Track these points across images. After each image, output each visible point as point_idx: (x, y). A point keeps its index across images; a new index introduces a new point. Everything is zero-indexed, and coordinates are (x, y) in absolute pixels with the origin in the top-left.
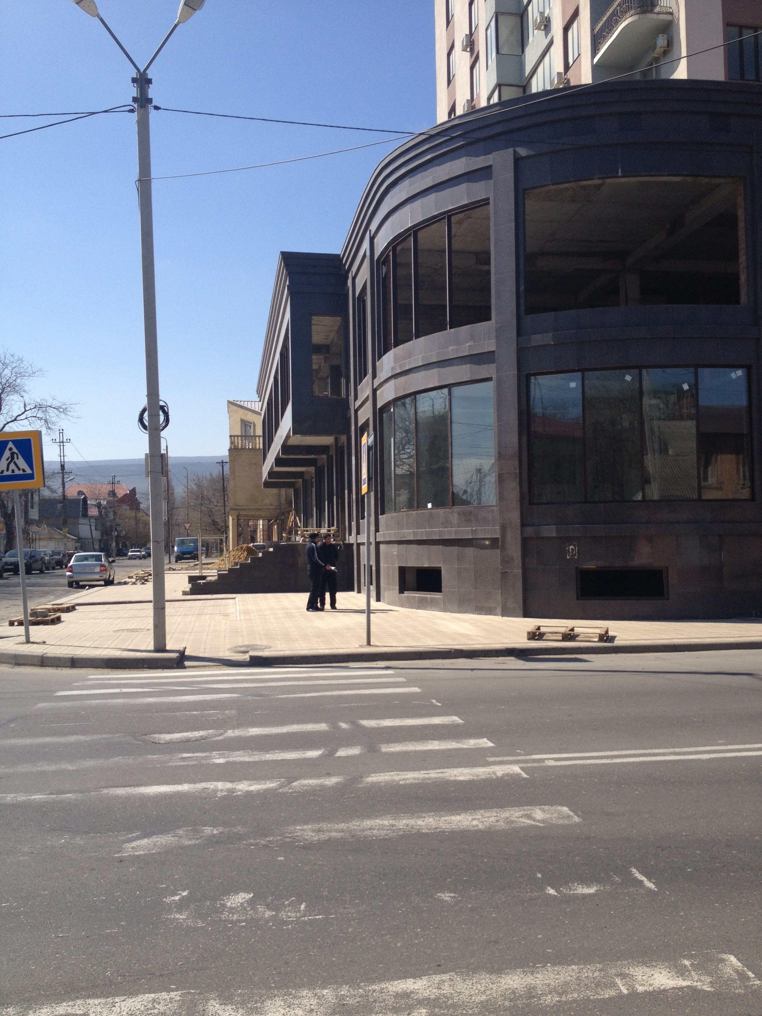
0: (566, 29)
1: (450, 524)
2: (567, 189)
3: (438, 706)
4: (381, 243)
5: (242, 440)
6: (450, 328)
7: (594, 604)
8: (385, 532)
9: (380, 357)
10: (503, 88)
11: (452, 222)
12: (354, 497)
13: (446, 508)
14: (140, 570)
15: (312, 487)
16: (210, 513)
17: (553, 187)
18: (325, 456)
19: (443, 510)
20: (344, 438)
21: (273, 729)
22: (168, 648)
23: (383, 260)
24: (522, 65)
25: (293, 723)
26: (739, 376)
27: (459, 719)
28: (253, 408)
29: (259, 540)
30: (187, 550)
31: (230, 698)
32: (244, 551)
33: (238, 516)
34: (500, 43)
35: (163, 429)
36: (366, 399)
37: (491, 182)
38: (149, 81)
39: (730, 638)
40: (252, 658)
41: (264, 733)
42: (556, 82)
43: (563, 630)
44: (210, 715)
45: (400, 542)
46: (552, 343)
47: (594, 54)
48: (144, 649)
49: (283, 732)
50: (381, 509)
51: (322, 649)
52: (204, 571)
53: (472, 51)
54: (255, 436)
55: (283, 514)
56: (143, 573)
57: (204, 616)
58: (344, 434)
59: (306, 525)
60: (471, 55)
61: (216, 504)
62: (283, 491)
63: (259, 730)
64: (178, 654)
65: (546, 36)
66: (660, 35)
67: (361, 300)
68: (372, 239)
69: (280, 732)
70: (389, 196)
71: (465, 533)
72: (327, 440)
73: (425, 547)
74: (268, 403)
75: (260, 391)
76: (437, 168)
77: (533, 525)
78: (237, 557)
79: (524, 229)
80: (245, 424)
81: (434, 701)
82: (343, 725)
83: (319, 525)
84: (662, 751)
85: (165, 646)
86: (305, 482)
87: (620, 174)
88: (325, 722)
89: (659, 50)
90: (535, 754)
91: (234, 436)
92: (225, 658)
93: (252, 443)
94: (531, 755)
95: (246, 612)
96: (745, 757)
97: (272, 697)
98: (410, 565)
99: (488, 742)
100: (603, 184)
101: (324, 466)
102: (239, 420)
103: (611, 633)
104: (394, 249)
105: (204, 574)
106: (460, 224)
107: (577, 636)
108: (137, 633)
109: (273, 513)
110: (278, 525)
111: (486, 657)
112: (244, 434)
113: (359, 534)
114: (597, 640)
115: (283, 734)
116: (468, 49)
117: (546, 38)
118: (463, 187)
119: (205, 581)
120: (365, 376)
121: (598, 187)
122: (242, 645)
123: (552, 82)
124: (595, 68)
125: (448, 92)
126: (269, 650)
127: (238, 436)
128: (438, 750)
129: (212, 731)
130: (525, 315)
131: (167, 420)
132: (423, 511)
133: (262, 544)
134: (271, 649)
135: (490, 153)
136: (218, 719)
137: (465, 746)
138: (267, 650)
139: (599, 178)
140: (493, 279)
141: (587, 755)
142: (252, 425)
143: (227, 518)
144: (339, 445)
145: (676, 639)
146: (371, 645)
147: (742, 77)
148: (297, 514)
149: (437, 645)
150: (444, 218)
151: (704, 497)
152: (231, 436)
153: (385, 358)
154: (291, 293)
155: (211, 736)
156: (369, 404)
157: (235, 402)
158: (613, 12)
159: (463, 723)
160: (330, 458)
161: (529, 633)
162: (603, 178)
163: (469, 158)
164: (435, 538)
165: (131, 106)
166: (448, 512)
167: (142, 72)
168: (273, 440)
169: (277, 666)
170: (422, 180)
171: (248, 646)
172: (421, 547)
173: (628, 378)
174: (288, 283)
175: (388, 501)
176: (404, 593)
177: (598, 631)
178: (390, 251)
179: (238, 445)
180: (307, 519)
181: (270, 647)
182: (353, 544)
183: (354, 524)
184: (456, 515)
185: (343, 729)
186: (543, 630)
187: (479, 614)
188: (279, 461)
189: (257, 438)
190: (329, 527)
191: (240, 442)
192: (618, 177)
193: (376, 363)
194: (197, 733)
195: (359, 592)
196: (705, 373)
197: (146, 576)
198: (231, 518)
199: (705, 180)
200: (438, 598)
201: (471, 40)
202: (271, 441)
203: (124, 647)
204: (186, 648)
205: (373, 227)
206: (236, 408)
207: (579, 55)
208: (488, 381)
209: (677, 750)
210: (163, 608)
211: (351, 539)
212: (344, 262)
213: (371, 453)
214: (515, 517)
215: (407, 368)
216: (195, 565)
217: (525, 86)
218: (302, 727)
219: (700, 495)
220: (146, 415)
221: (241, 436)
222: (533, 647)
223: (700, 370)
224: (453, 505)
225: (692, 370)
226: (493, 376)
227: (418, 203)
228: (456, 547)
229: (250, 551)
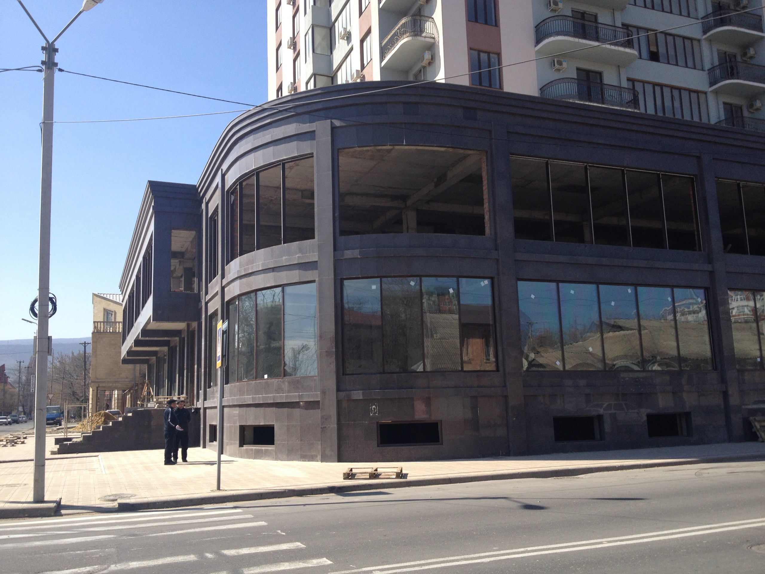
0: (362, 41)
1: (282, 391)
2: (368, 151)
3: (283, 535)
4: (230, 180)
5: (104, 325)
6: (283, 244)
7: (390, 449)
8: (229, 398)
9: (228, 263)
10: (317, 76)
11: (286, 167)
12: (203, 370)
13: (279, 378)
14: (9, 435)
15: (165, 362)
16: (71, 385)
17: (358, 149)
18: (177, 339)
19: (277, 380)
20: (195, 324)
21: (150, 562)
22: (46, 499)
23: (232, 191)
24: (330, 62)
25: (166, 556)
26: (486, 285)
27: (301, 544)
28: (115, 300)
29: (113, 407)
30: (51, 417)
31: (108, 538)
32: (102, 417)
33: (97, 388)
34: (315, 46)
35: (50, 317)
36: (216, 294)
37: (314, 142)
38: (56, 50)
39: (487, 471)
40: (120, 504)
41: (143, 565)
42: (355, 76)
43: (369, 471)
44: (93, 554)
45: (240, 406)
46: (359, 257)
47: (382, 59)
48: (24, 501)
49: (159, 564)
50: (227, 380)
51: (179, 495)
52: (69, 434)
53: (295, 49)
54: (115, 322)
55: (137, 385)
56: (12, 436)
57: (72, 471)
58: (195, 321)
59: (157, 394)
60: (294, 52)
61: (75, 377)
62: (138, 366)
63: (138, 564)
64: (55, 504)
65: (348, 44)
66: (427, 52)
67: (213, 220)
68: (223, 176)
69: (156, 564)
70: (237, 146)
71: (294, 397)
72: (180, 326)
73: (262, 409)
74: (129, 296)
75: (122, 286)
76: (275, 129)
77: (346, 390)
78: (95, 421)
79: (339, 176)
80: (107, 313)
81: (279, 531)
82: (209, 555)
83: (170, 393)
84: (456, 558)
85: (43, 497)
86: (158, 360)
87: (404, 144)
88: (194, 554)
89: (425, 62)
90: (365, 567)
91: (98, 322)
92: (97, 506)
93: (113, 328)
94: (361, 568)
95: (110, 467)
96: (514, 558)
97: (144, 536)
98: (249, 423)
99: (327, 560)
100: (392, 149)
101: (176, 347)
102: (102, 309)
103: (404, 472)
104: (241, 184)
105: (69, 437)
106: (291, 169)
107: (380, 474)
108: (15, 487)
109: (128, 385)
110: (131, 394)
111: (312, 494)
112: (105, 321)
113: (206, 400)
114: (394, 477)
115: (159, 566)
116: (292, 48)
117: (348, 46)
118: (294, 144)
119: (71, 442)
120: (215, 276)
121: (389, 151)
122: (111, 494)
123: (352, 76)
124: (382, 69)
125: (277, 76)
126: (134, 497)
127: (100, 322)
128: (289, 569)
129: (97, 566)
130: (340, 236)
131: (55, 309)
132: (261, 381)
133: (116, 410)
134: (136, 497)
135: (314, 122)
136: (100, 556)
137: (310, 565)
138: (132, 498)
139: (390, 145)
140: (316, 210)
141: (402, 565)
142: (113, 313)
143: (86, 390)
144: (190, 330)
145: (450, 474)
146: (220, 490)
147: (480, 84)
148: (150, 384)
149: (274, 487)
150: (280, 164)
151: (465, 369)
152: (94, 322)
153: (232, 263)
154: (157, 213)
155: (97, 571)
156: (218, 298)
157: (100, 295)
158: (395, 33)
159: (306, 548)
160: (182, 341)
161: (344, 474)
162: (393, 145)
163: (298, 124)
164: (269, 402)
165: (38, 66)
166: (280, 381)
167: (50, 43)
168: (133, 325)
169: (141, 510)
170: (263, 136)
171: (116, 495)
172: (258, 409)
173: (412, 283)
174: (153, 204)
175: (232, 373)
176: (243, 447)
177: (396, 470)
178: (238, 185)
179: (100, 330)
180: (158, 390)
181: (136, 495)
182: (200, 409)
183: (201, 392)
184: (287, 384)
185: (209, 558)
186: (354, 471)
187: (304, 461)
188: (137, 342)
189: (117, 323)
190: (179, 395)
191: (102, 327)
192: (403, 145)
193: (224, 267)
194: (84, 568)
195: (204, 447)
196: (463, 281)
197: (15, 440)
198: (91, 389)
199: (461, 151)
200: (271, 450)
201: (294, 41)
202: (131, 325)
203: (6, 500)
204: (61, 499)
205: (224, 167)
206: (100, 299)
207: (371, 59)
208: (312, 283)
209: (466, 556)
210: (44, 465)
211: (199, 404)
212: (199, 191)
213: (225, 336)
214: (332, 383)
215: (250, 272)
216: (58, 429)
217: (333, 78)
218: (174, 559)
219: (462, 368)
220: (37, 305)
221: (104, 322)
222: (348, 485)
223: (460, 279)
224: (285, 376)
225: (455, 279)
226: (316, 279)
227: (260, 153)
228: (287, 409)
229: (107, 417)
